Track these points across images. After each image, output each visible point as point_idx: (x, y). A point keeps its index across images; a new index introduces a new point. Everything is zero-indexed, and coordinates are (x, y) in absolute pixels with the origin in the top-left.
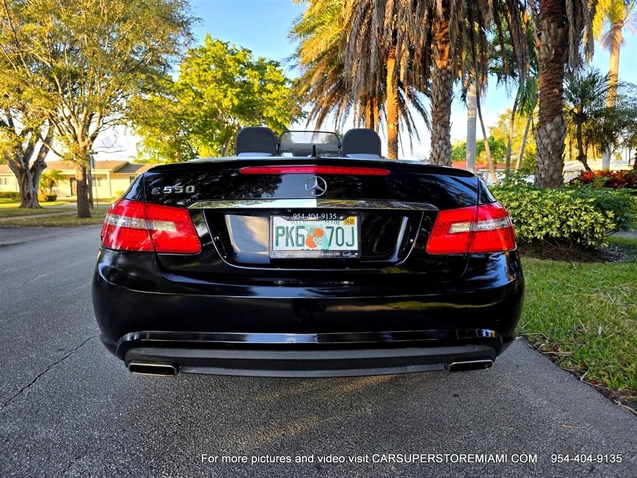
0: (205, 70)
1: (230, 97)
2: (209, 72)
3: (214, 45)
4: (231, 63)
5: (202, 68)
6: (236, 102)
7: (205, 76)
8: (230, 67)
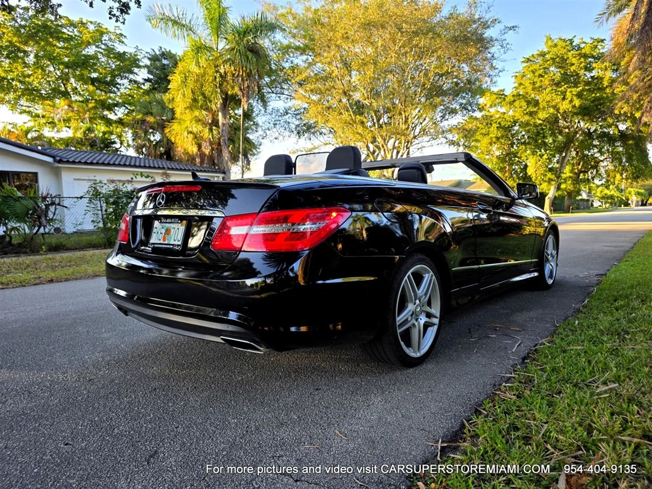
0: (541, 76)
1: (570, 99)
2: (546, 76)
3: (556, 45)
4: (574, 61)
5: (537, 74)
6: (577, 102)
7: (541, 81)
8: (573, 64)
